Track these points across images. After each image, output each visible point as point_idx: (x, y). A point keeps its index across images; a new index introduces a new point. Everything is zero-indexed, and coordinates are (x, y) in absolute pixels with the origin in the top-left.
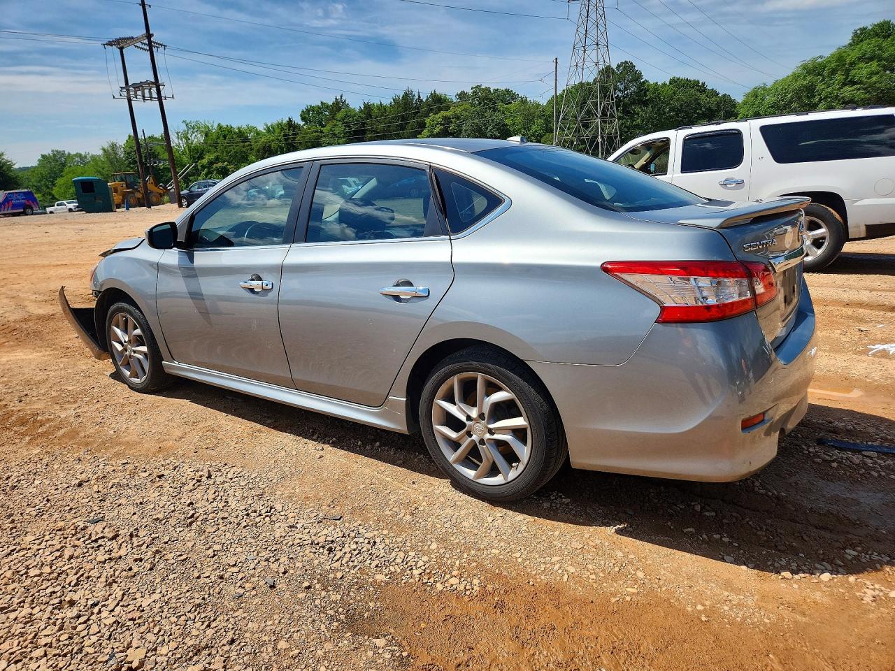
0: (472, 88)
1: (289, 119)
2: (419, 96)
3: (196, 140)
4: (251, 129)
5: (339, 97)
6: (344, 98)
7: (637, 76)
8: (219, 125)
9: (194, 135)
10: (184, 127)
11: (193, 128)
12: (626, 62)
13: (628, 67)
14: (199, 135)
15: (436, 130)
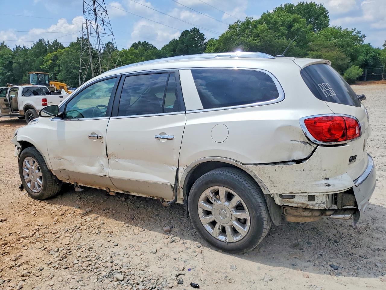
0: (78, 38)
2: (48, 42)
5: (2, 42)
6: (5, 44)
7: (202, 36)
12: (195, 28)
13: (195, 31)
15: (49, 63)
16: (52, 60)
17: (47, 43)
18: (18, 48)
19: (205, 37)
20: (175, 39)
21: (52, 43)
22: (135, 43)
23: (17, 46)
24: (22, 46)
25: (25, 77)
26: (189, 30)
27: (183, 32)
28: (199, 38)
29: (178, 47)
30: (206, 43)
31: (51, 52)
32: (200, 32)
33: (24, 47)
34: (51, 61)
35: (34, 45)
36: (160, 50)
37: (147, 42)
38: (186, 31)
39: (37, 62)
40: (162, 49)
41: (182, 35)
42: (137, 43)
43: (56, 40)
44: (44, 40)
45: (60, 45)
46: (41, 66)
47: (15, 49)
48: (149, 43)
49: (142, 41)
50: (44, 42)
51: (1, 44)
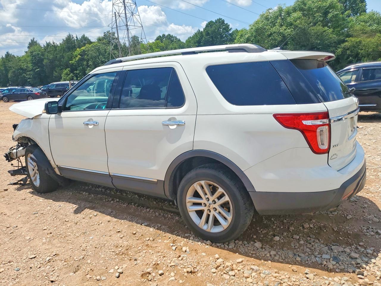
0: (104, 33)
1: (7, 53)
2: (77, 37)
5: (32, 39)
7: (227, 27)
13: (221, 22)
15: (77, 59)
16: (81, 55)
17: (75, 39)
18: (48, 45)
19: (230, 27)
20: (199, 31)
21: (81, 38)
22: (160, 36)
23: (47, 43)
24: (52, 43)
25: (56, 73)
26: (214, 21)
27: (208, 23)
28: (224, 29)
29: (203, 39)
30: (231, 33)
31: (80, 47)
32: (225, 22)
33: (54, 43)
34: (79, 56)
35: (64, 40)
36: (185, 42)
37: (171, 35)
38: (211, 22)
39: (66, 58)
40: (187, 41)
41: (207, 26)
42: (162, 36)
43: (84, 35)
44: (72, 35)
45: (88, 40)
46: (70, 62)
47: (46, 45)
48: (173, 36)
49: (166, 34)
50: (73, 38)
51: (31, 40)
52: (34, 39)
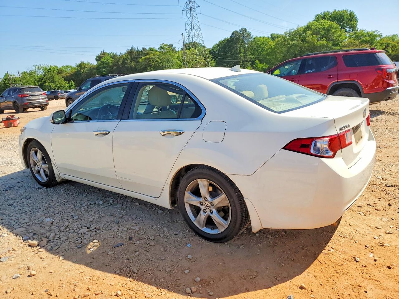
1: (81, 62)
3: (41, 73)
4: (68, 67)
7: (249, 34)
8: (51, 66)
9: (39, 71)
10: (34, 68)
11: (38, 68)
12: (242, 29)
13: (244, 31)
14: (42, 71)
17: (137, 50)
19: (252, 35)
20: (226, 39)
21: (141, 50)
24: (118, 54)
26: (239, 31)
30: (252, 40)
32: (248, 31)
35: (127, 51)
36: (211, 48)
38: (236, 31)
40: (213, 47)
41: (233, 34)
43: (144, 47)
51: (102, 53)
52: (103, 51)
